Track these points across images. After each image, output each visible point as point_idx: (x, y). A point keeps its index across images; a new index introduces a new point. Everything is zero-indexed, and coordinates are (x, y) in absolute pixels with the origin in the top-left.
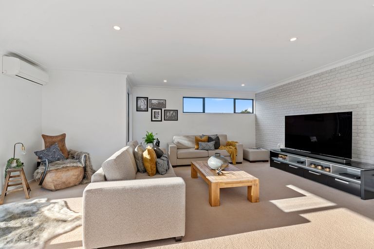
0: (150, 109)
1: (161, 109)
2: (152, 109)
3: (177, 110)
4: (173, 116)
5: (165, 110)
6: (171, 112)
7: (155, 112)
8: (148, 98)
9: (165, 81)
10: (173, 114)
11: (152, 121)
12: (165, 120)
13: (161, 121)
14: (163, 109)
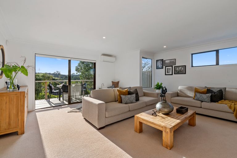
0: (164, 67)
1: (172, 66)
2: (166, 67)
3: (185, 66)
4: (182, 70)
5: (175, 67)
6: (180, 68)
7: (167, 69)
8: (163, 60)
9: (165, 47)
10: (181, 69)
11: (166, 75)
12: (175, 74)
13: (172, 74)
14: (173, 66)
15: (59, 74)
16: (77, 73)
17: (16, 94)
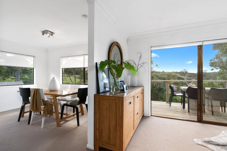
15: (186, 72)
16: (212, 70)
17: (115, 100)
